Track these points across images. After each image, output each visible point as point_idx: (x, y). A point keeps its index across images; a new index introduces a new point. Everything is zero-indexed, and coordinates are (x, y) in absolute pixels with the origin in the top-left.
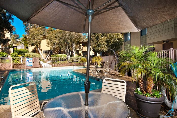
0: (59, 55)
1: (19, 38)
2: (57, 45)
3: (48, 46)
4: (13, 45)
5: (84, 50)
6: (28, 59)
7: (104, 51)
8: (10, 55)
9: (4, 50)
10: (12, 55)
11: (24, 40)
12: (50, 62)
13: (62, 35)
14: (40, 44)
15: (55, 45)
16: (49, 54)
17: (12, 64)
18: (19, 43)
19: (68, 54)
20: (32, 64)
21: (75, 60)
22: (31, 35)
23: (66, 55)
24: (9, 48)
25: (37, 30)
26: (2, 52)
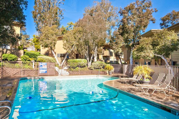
0: (78, 60)
1: (29, 39)
2: (76, 47)
3: (65, 49)
4: (23, 46)
5: (105, 55)
6: (41, 64)
7: (149, 57)
8: (19, 57)
9: (13, 51)
10: (22, 59)
11: (35, 41)
12: (66, 68)
13: (82, 35)
14: (54, 46)
15: (73, 47)
16: (65, 59)
17: (22, 69)
18: (29, 45)
19: (88, 59)
20: (46, 70)
21: (98, 67)
22: (44, 34)
23: (86, 60)
24: (19, 49)
25: (52, 29)
26: (11, 53)
